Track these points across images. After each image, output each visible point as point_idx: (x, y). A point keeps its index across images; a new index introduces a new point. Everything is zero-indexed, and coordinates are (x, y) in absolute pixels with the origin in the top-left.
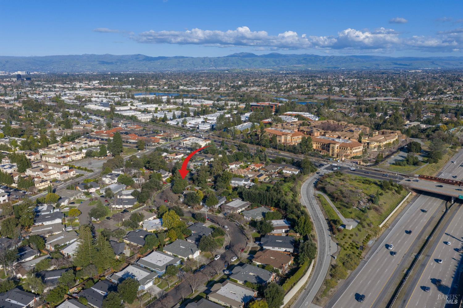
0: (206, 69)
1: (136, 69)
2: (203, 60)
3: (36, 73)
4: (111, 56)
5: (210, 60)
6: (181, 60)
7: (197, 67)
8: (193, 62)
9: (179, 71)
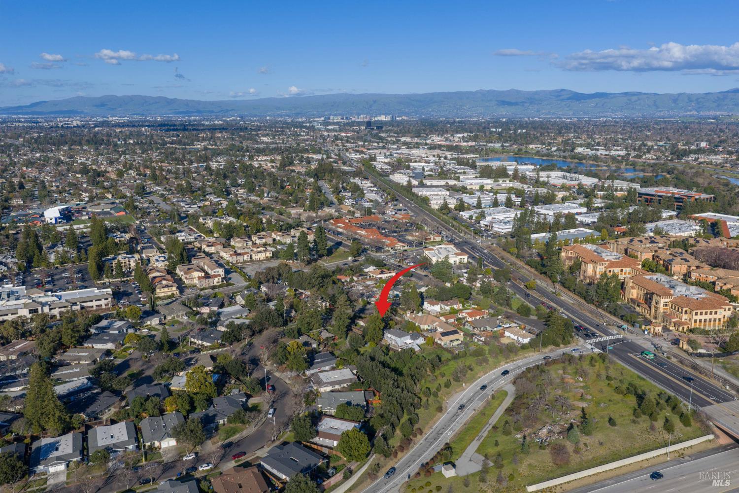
0: (678, 115)
1: (553, 114)
2: (675, 99)
3: (404, 118)
4: (518, 92)
5: (690, 98)
6: (634, 98)
7: (660, 111)
8: (655, 102)
9: (626, 117)
